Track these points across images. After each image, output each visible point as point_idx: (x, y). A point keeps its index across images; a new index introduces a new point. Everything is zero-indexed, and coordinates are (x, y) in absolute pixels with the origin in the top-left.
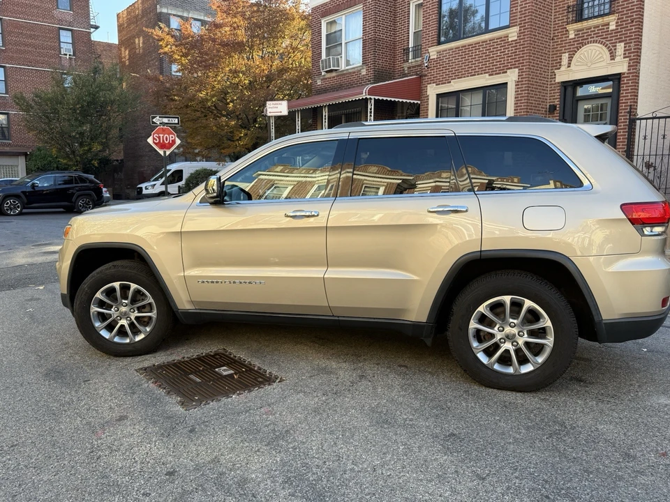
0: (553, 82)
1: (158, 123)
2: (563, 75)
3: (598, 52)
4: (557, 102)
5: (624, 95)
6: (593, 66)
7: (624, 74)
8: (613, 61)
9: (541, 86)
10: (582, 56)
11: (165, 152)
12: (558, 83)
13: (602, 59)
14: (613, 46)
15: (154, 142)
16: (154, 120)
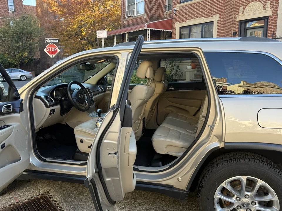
0: (235, 21)
1: (49, 42)
2: (240, 17)
3: (257, 6)
4: (237, 31)
5: (270, 26)
6: (255, 13)
7: (270, 16)
8: (265, 10)
9: (229, 23)
10: (249, 8)
11: (52, 56)
12: (238, 21)
13: (259, 9)
14: (265, 3)
15: (47, 51)
16: (47, 41)
